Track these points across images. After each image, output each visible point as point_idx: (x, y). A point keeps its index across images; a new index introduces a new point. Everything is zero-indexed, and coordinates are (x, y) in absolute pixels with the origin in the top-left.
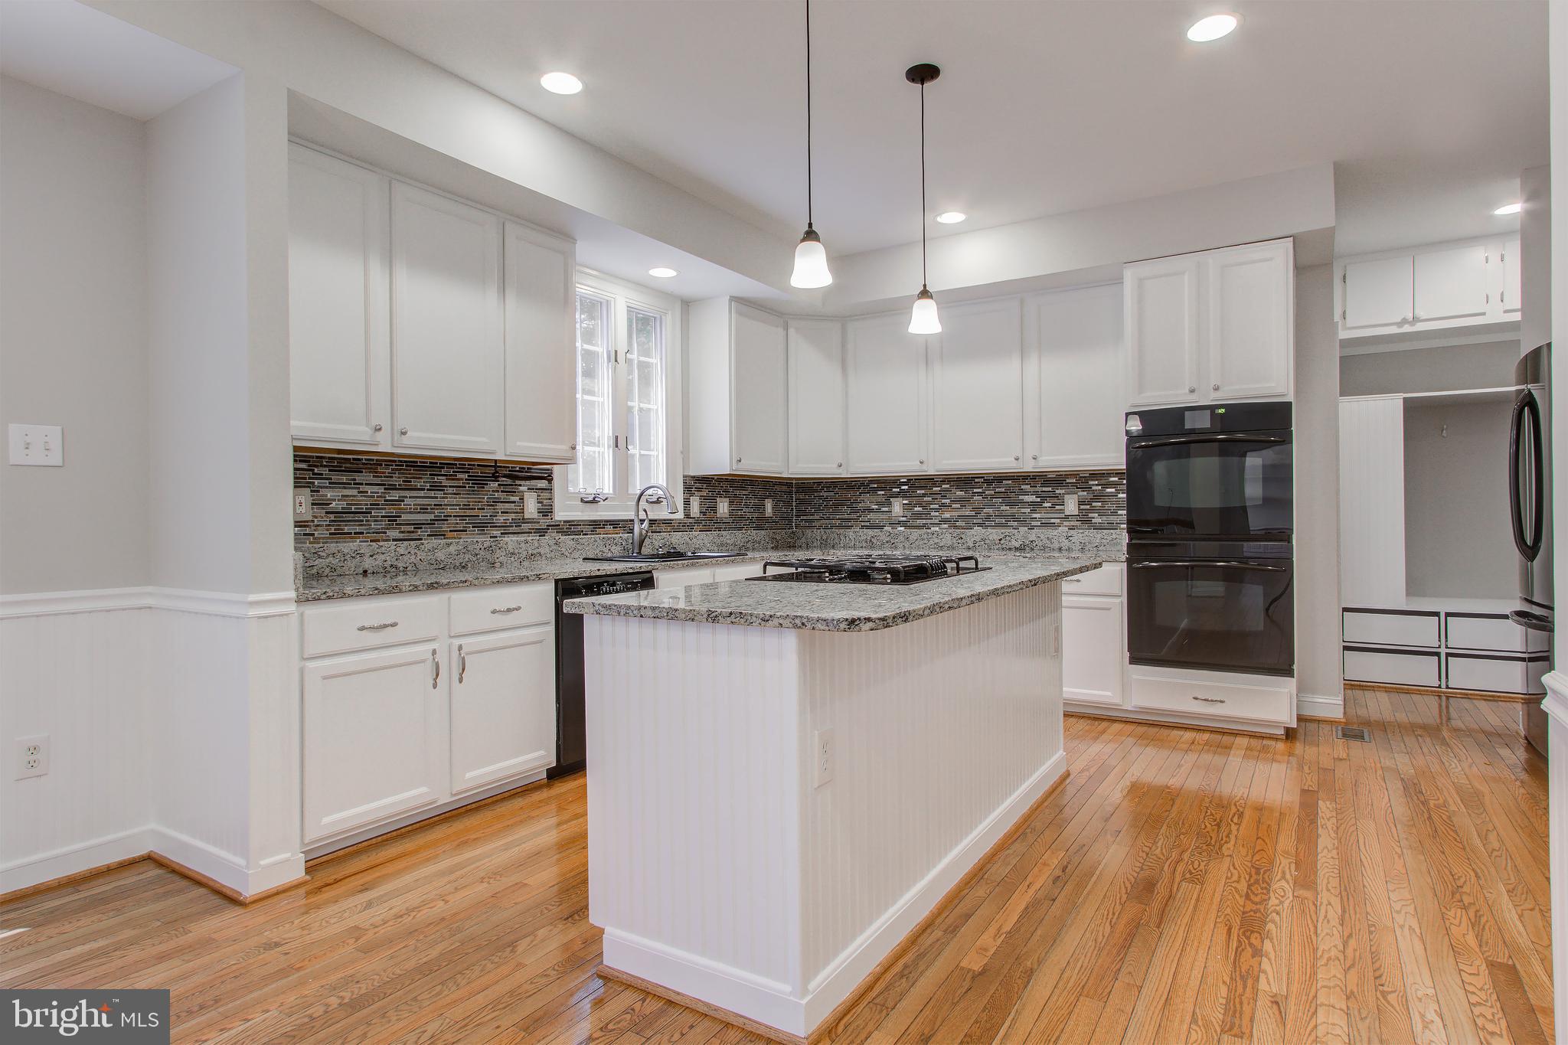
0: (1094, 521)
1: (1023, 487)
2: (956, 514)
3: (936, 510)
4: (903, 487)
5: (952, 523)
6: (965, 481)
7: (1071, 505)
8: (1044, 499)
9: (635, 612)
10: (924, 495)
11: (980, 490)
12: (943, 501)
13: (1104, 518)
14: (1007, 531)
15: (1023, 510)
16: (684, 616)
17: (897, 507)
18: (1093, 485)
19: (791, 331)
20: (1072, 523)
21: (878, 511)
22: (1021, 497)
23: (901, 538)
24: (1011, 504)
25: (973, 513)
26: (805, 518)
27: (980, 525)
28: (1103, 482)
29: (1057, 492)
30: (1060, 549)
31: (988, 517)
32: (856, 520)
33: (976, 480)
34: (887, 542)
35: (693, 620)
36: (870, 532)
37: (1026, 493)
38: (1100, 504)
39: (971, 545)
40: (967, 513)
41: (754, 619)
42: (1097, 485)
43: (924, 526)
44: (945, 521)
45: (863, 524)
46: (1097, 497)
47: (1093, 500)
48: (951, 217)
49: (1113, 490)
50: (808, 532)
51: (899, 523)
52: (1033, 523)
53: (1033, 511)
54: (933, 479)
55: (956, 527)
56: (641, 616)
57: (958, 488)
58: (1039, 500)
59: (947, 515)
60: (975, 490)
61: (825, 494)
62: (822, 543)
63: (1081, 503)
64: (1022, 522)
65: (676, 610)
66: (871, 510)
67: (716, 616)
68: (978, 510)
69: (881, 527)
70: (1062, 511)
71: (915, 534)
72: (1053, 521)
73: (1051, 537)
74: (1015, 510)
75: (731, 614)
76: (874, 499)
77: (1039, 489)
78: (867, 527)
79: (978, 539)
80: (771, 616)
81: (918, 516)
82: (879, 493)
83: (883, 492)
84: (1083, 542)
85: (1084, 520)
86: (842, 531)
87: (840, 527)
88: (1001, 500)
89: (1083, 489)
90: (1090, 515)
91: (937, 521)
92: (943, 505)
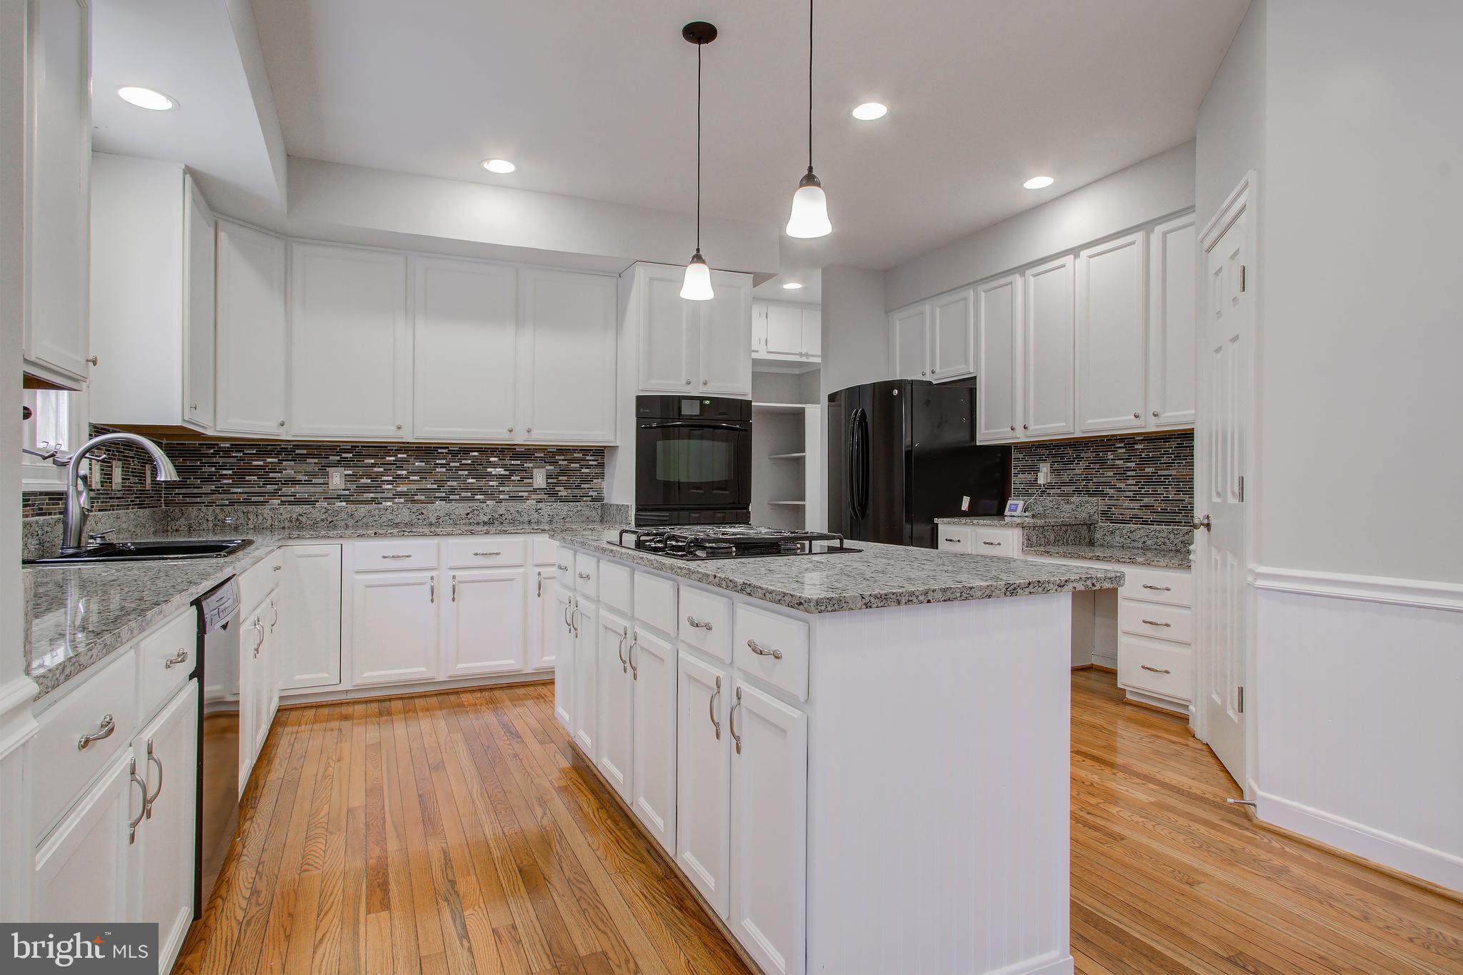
0: (560, 494)
1: (492, 459)
2: (414, 487)
3: (389, 482)
4: (344, 455)
5: (409, 497)
6: (426, 451)
7: (539, 479)
8: (513, 472)
9: (920, 598)
10: (374, 465)
11: (444, 462)
12: (399, 472)
13: (569, 491)
14: (475, 505)
15: (491, 483)
16: (980, 593)
17: (337, 479)
18: (560, 460)
19: (223, 236)
20: (540, 497)
21: (309, 483)
22: (489, 470)
23: (343, 515)
24: (477, 477)
25: (435, 486)
26: (184, 491)
27: (442, 499)
28: (568, 457)
29: (525, 465)
30: (530, 522)
31: (453, 491)
32: (274, 494)
33: (439, 451)
34: (323, 520)
35: (990, 596)
36: (298, 509)
37: (494, 465)
38: (565, 478)
39: (434, 521)
40: (428, 486)
41: (1051, 586)
42: (563, 460)
43: (373, 500)
44: (400, 495)
45: (283, 499)
46: (564, 472)
47: (558, 475)
48: (500, 166)
49: (577, 465)
50: (193, 511)
51: (339, 497)
52: (501, 497)
53: (502, 484)
54: (387, 447)
55: (414, 501)
56: (929, 601)
57: (418, 458)
58: (507, 473)
59: (403, 488)
60: (438, 462)
61: (221, 461)
62: (215, 525)
63: (549, 477)
64: (490, 495)
65: (971, 588)
66: (295, 482)
67: (1015, 589)
68: (440, 483)
69: (313, 503)
70: (530, 485)
71: (362, 510)
72: (520, 494)
73: (520, 510)
74: (482, 483)
75: (1029, 584)
76: (304, 467)
77: (507, 462)
78: (291, 503)
79: (441, 513)
80: (1066, 581)
81: (366, 488)
82: (309, 460)
83: (316, 461)
84: (551, 514)
85: (551, 492)
86: (251, 508)
87: (247, 502)
88: (466, 472)
89: (551, 463)
90: (557, 488)
91: (390, 495)
92: (399, 477)
